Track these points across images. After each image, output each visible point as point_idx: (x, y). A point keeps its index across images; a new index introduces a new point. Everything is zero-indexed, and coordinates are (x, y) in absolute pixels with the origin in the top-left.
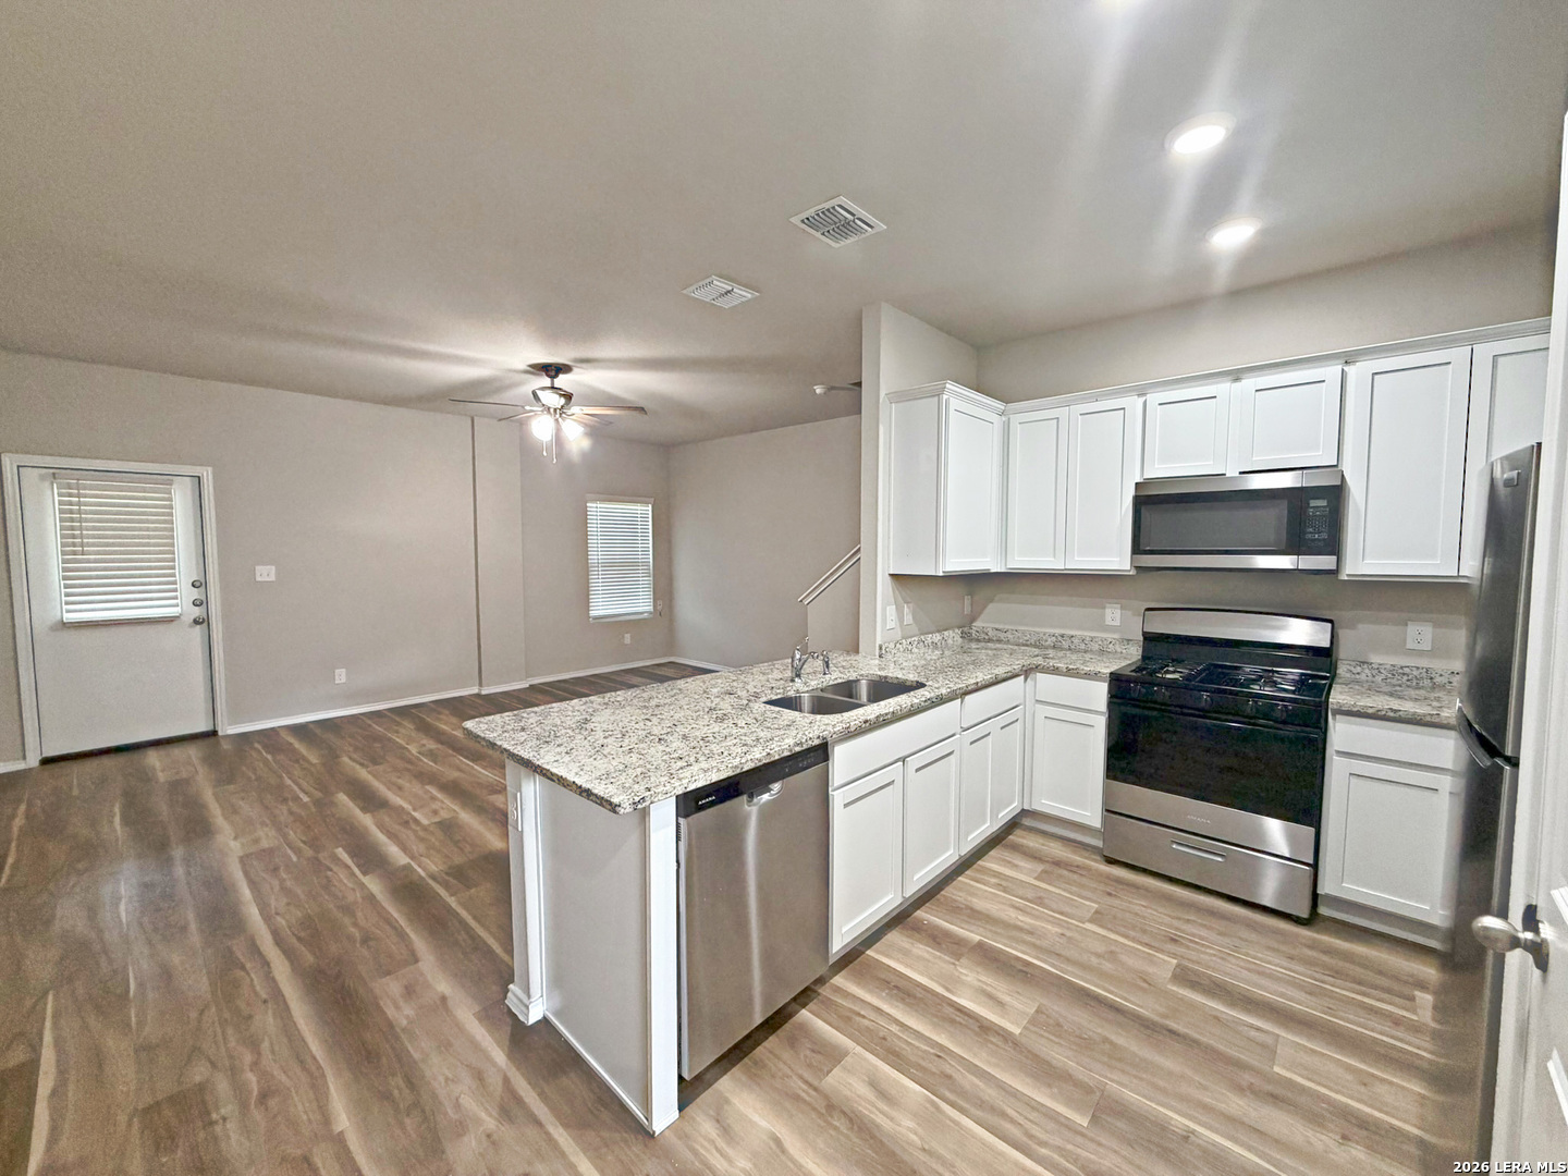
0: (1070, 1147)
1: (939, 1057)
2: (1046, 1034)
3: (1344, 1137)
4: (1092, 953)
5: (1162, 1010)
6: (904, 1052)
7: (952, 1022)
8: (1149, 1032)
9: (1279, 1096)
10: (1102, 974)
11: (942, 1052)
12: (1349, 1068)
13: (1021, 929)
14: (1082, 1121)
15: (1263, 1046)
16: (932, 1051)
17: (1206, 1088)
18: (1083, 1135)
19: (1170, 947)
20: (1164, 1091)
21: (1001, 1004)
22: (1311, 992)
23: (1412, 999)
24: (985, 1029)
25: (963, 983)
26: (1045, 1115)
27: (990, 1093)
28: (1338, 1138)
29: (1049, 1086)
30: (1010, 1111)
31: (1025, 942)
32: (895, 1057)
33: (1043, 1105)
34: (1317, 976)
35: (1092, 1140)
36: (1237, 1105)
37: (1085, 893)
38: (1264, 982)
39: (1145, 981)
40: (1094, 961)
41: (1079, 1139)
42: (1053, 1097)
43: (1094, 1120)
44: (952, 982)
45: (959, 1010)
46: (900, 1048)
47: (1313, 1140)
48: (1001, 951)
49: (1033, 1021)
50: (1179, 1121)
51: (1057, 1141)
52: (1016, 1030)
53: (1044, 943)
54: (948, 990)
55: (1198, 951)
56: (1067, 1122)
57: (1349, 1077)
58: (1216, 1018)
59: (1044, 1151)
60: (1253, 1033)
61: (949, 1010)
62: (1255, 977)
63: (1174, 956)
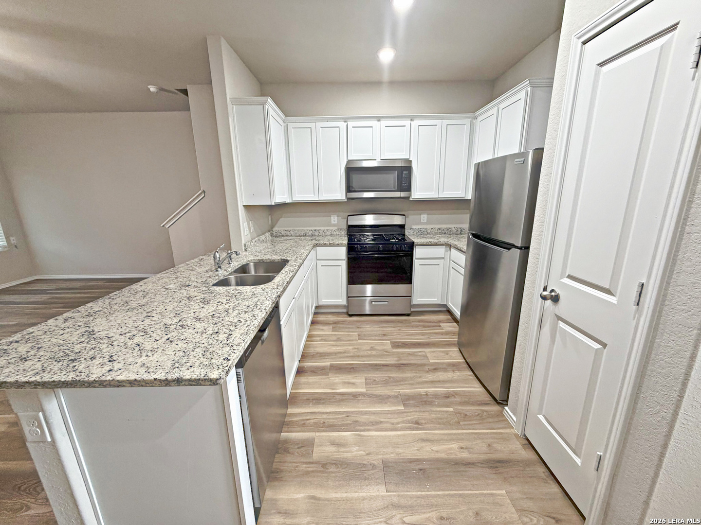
0: (405, 419)
1: (348, 416)
2: (374, 386)
3: (453, 371)
4: (367, 350)
5: (396, 359)
6: (335, 423)
7: (342, 400)
8: (398, 368)
9: (436, 369)
10: (374, 356)
11: (348, 414)
12: (442, 352)
13: (340, 353)
14: (401, 408)
15: (424, 356)
16: (344, 416)
17: (421, 377)
18: (405, 412)
19: (385, 338)
20: (412, 384)
21: (353, 384)
22: (423, 334)
23: (440, 326)
24: (355, 396)
25: (336, 383)
26: (391, 413)
27: (373, 418)
28: (452, 372)
29: (386, 403)
30: (382, 420)
31: (344, 357)
32: (332, 427)
33: (389, 410)
34: (421, 329)
35: (408, 412)
36: (430, 377)
37: (351, 330)
38: (413, 337)
39: (386, 352)
40: (369, 352)
41: (405, 414)
42: (390, 406)
43: (404, 405)
44: (332, 385)
45: (342, 394)
46: (331, 422)
47: (449, 376)
48: (340, 364)
49: (367, 384)
50: (422, 391)
51: (400, 420)
52: (364, 390)
53: (352, 354)
54: (333, 389)
55: (393, 335)
56: (398, 411)
57: (443, 354)
58: (409, 354)
59: (399, 425)
60: (420, 354)
61: (338, 397)
62: (409, 337)
63: (388, 340)
